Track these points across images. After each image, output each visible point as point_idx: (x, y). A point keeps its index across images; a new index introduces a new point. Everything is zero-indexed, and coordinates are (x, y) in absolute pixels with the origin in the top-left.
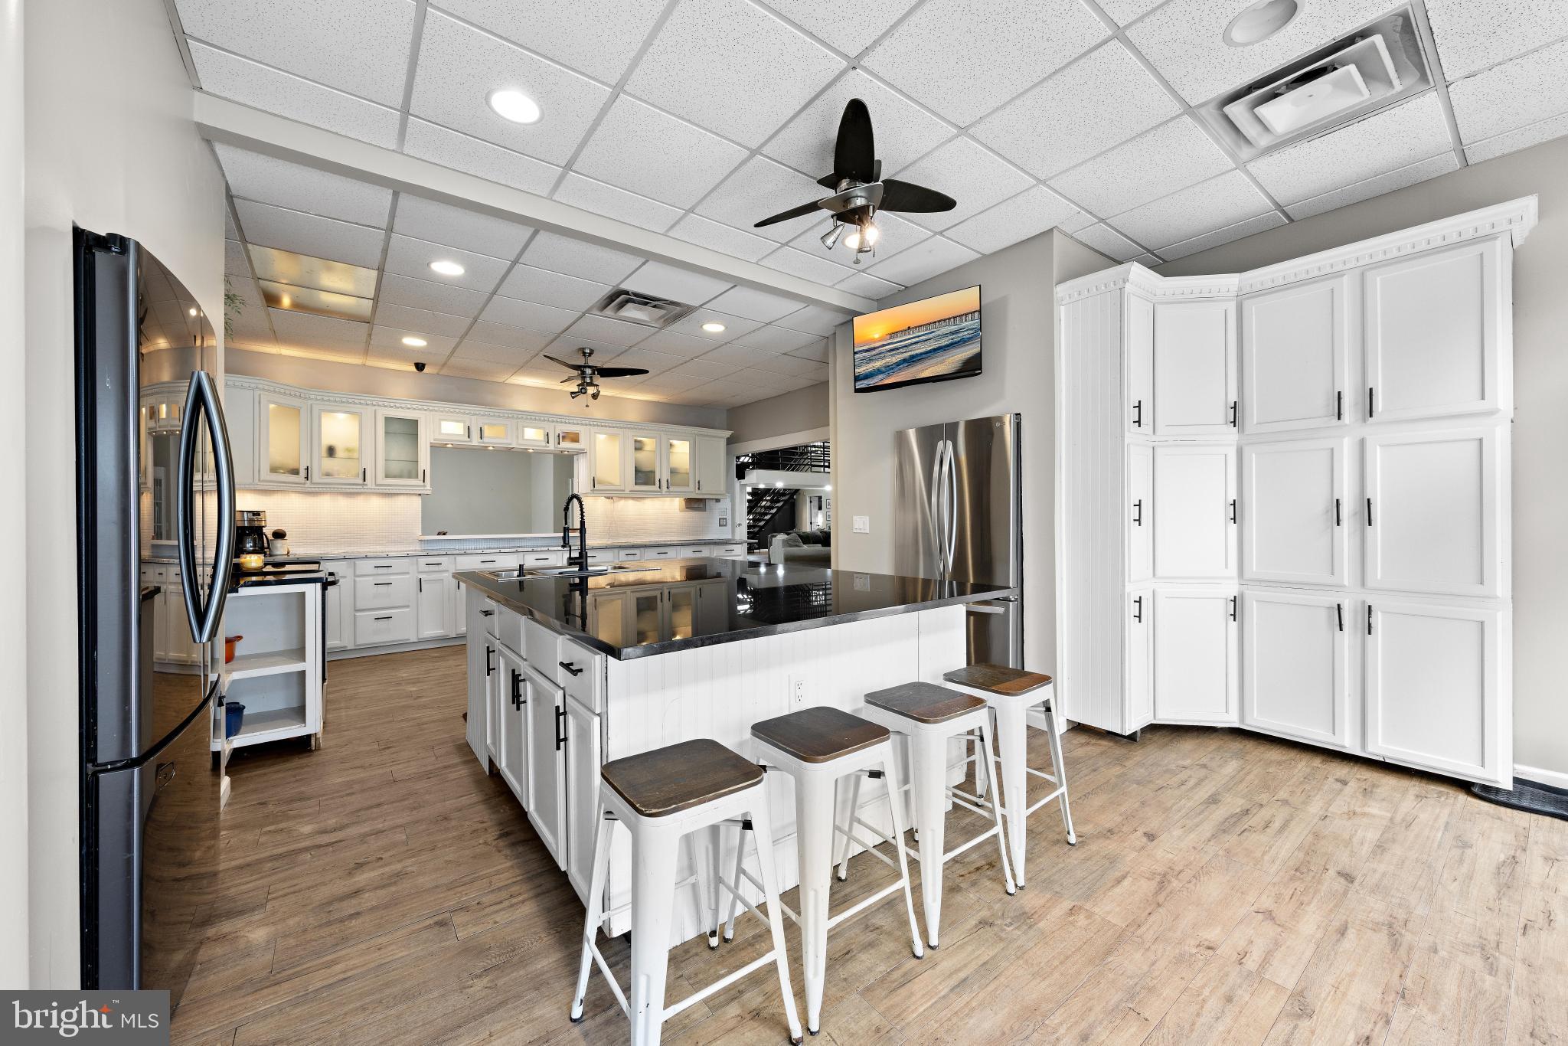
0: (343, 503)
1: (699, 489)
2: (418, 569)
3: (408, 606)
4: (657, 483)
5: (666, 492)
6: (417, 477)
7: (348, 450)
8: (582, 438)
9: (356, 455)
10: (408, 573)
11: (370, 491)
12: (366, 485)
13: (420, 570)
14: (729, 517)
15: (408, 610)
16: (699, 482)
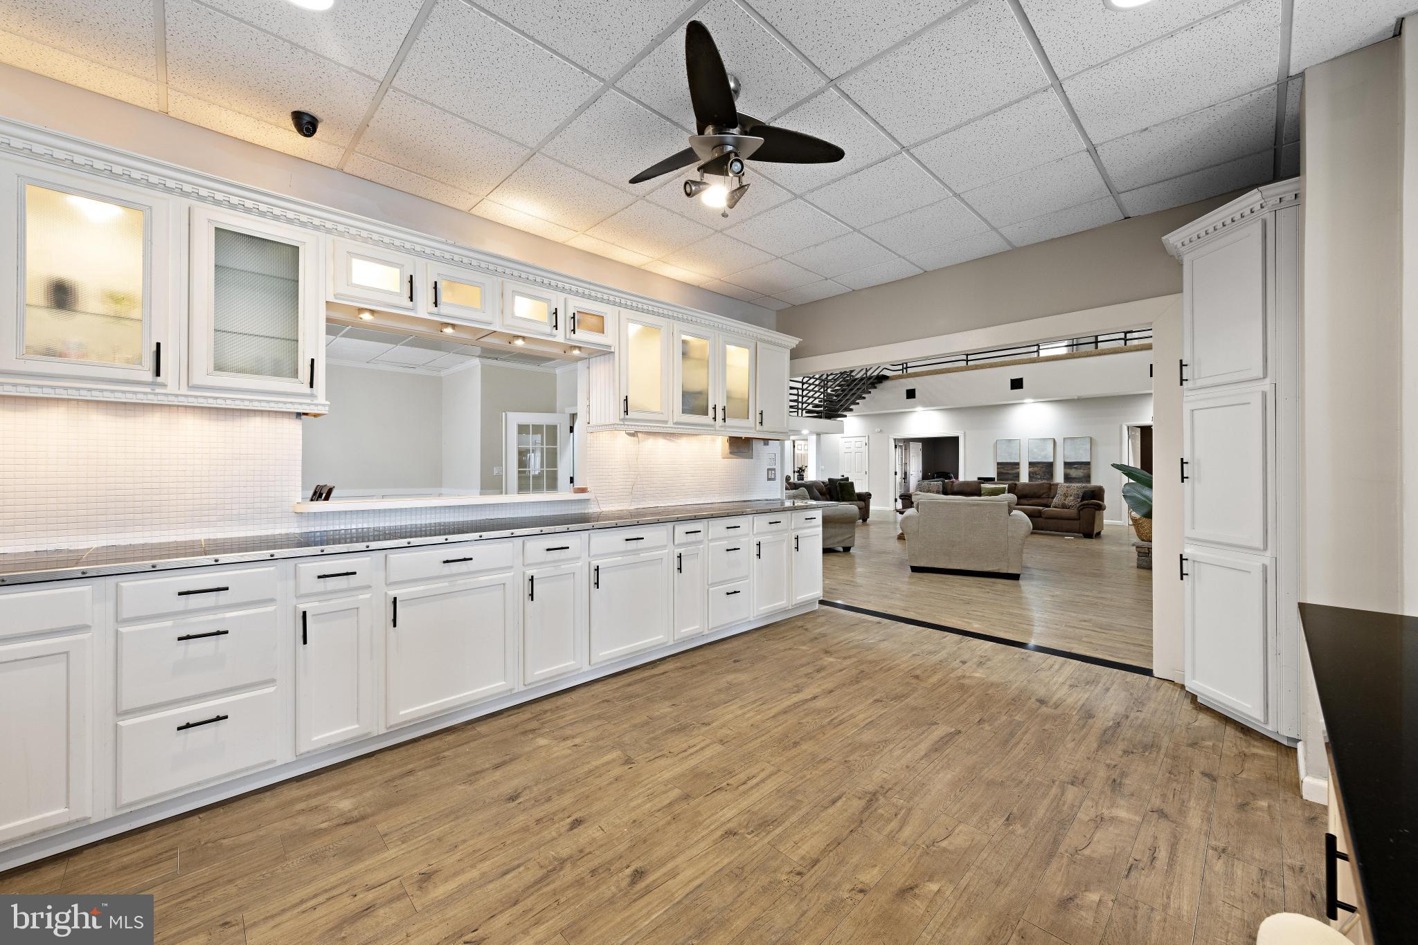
0: (102, 426)
1: (761, 423)
2: (297, 587)
3: (272, 681)
4: (711, 411)
5: (721, 427)
6: (295, 374)
7: (115, 298)
8: (609, 325)
9: (136, 313)
10: (271, 601)
11: (175, 401)
12: (164, 385)
13: (303, 591)
14: (778, 467)
15: (271, 689)
16: (761, 414)
